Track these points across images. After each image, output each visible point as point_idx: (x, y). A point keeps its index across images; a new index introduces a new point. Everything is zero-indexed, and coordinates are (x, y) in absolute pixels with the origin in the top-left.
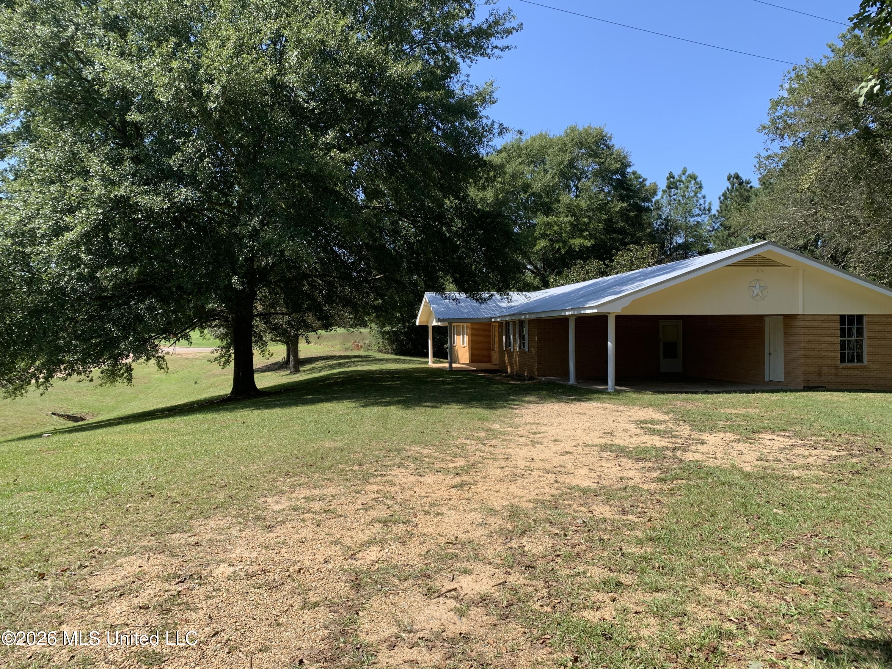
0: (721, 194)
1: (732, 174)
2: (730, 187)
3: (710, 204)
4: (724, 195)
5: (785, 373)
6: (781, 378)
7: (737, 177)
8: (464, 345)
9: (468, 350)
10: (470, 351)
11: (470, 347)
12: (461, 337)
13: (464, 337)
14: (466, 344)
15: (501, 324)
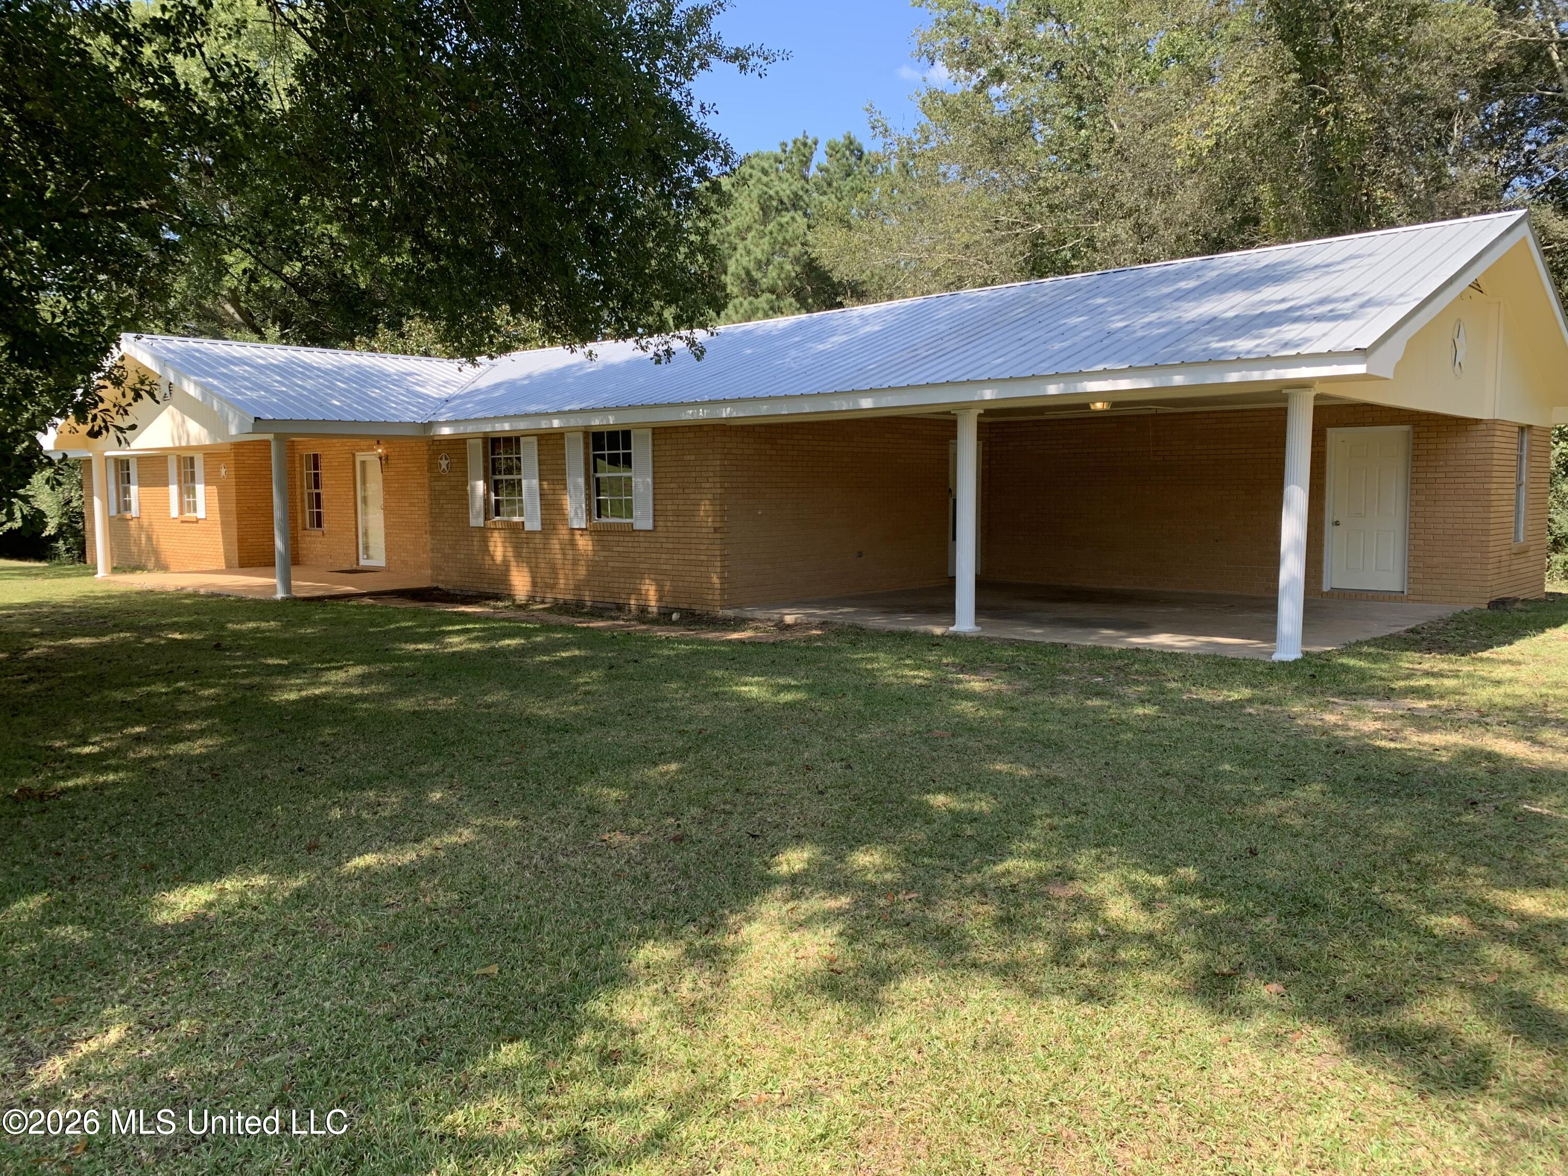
8: (189, 515)
9: (219, 529)
10: (234, 532)
11: (233, 519)
12: (173, 489)
13: (187, 488)
14: (201, 513)
15: (457, 445)
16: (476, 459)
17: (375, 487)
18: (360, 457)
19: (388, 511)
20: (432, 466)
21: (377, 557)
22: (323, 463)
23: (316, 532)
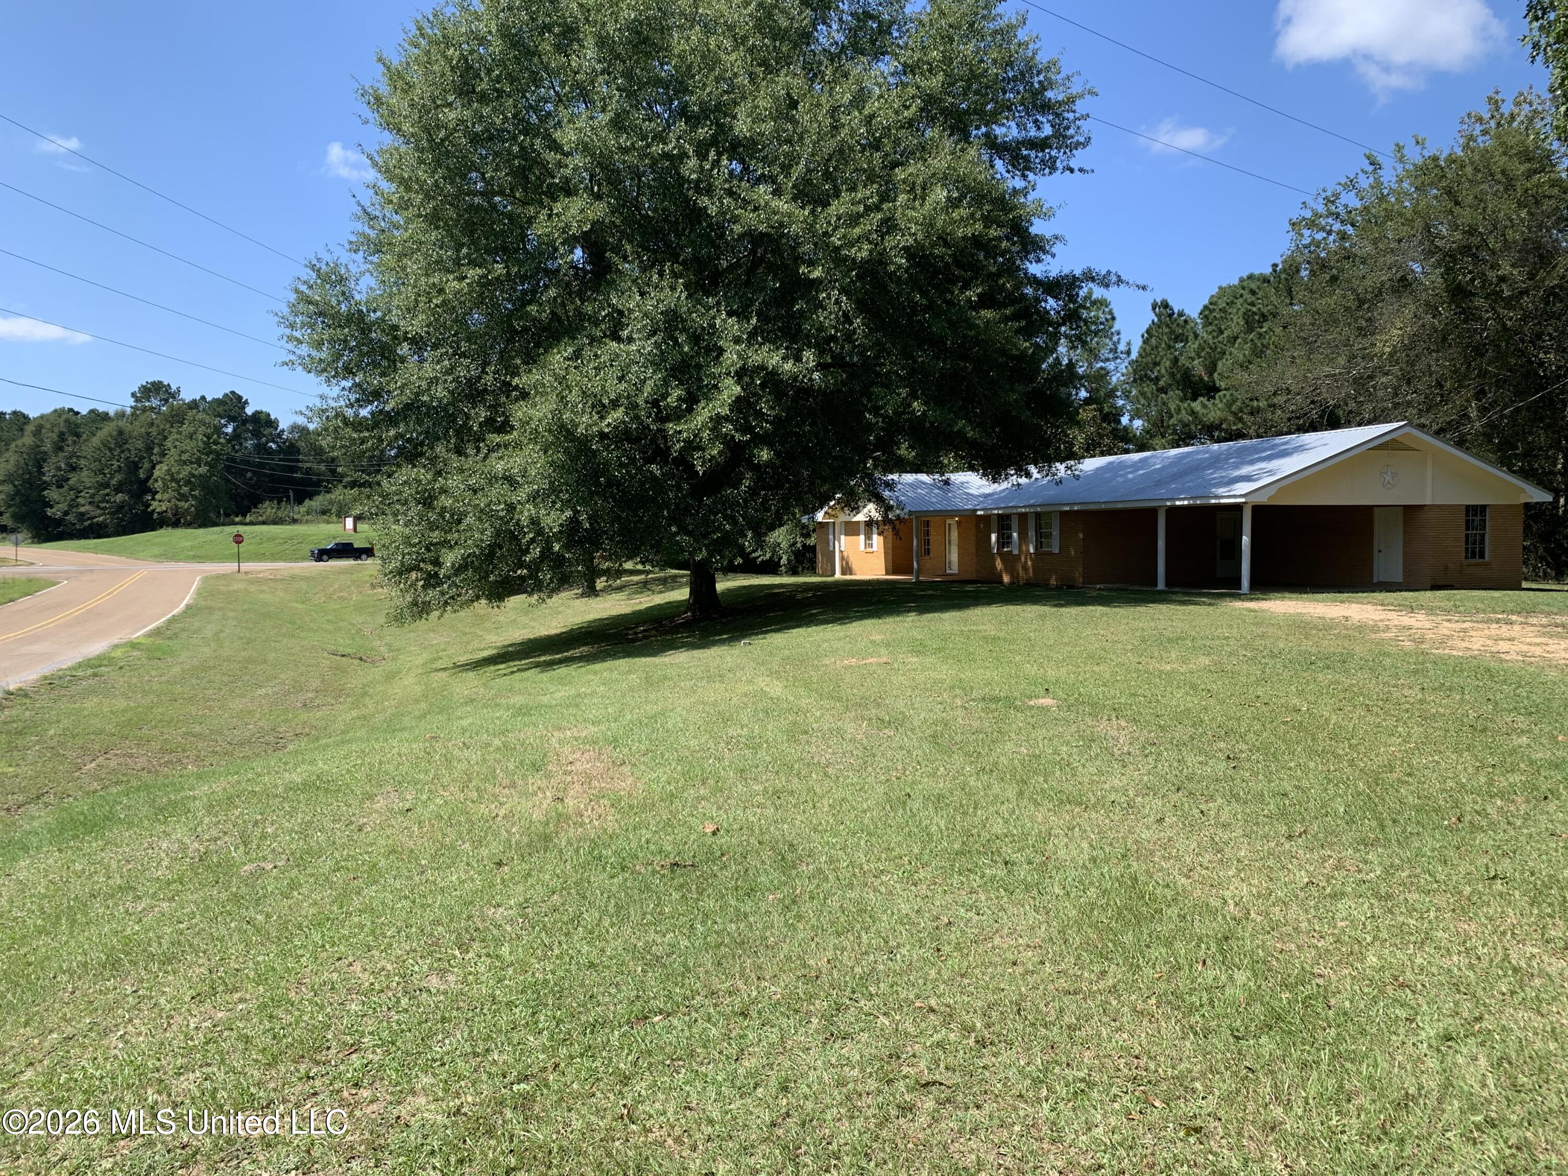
0: (1144, 330)
1: (1159, 301)
2: (1156, 320)
3: (1129, 344)
4: (1148, 331)
5: (1404, 571)
6: (1400, 579)
7: (1165, 305)
8: (869, 550)
9: (883, 556)
10: (890, 557)
11: (890, 552)
12: (862, 537)
13: (868, 537)
14: (875, 548)
15: (986, 518)
16: (994, 525)
17: (955, 535)
18: (948, 521)
19: (960, 547)
20: (977, 527)
21: (955, 569)
22: (931, 524)
23: (927, 557)
